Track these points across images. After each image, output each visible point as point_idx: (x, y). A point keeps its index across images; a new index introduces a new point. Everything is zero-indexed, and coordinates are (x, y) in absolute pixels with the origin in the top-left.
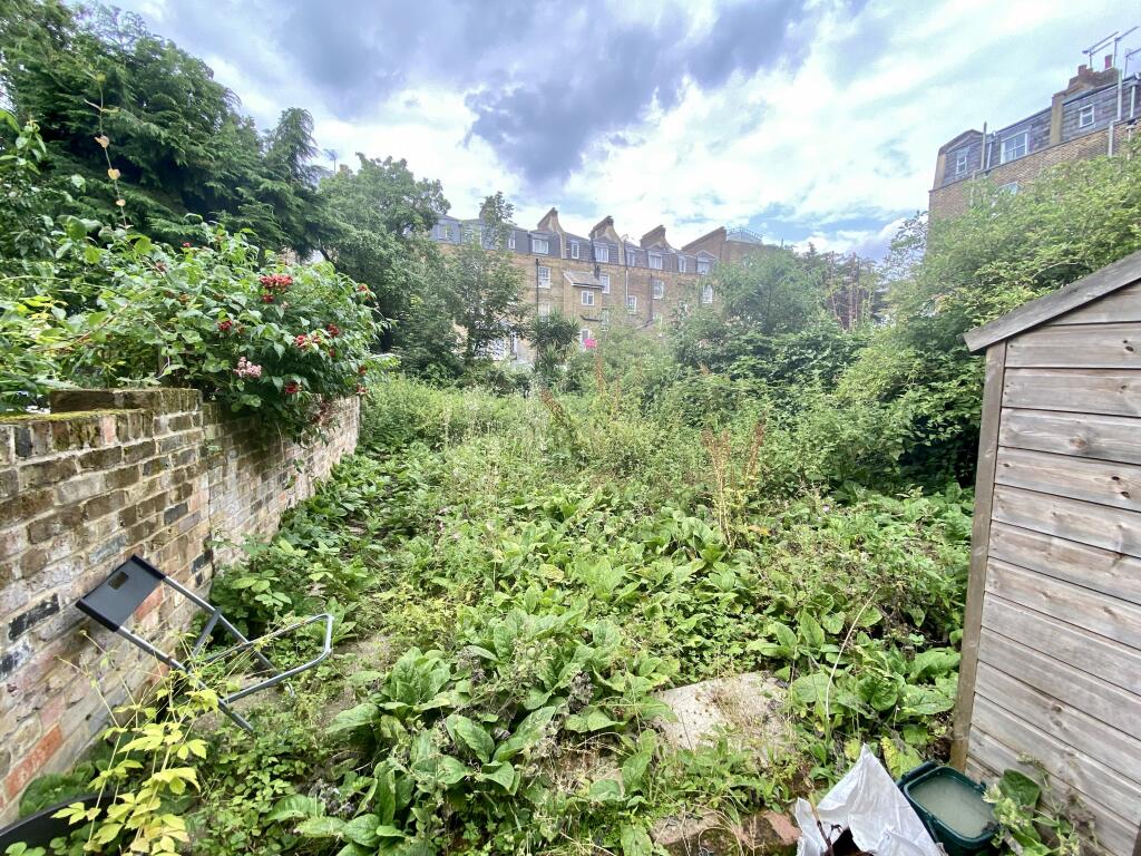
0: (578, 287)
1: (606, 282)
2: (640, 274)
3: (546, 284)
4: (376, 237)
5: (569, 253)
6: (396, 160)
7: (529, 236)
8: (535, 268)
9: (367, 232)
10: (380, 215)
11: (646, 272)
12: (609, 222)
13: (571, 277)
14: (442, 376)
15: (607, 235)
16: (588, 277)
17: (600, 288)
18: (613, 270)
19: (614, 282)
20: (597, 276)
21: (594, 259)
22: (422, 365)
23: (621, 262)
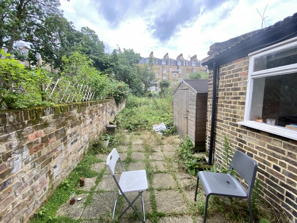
0: (172, 72)
1: (180, 70)
2: (189, 68)
3: (165, 72)
4: (127, 67)
5: (171, 64)
6: (131, 49)
7: (161, 60)
8: (162, 68)
9: (126, 66)
10: (128, 62)
11: (191, 67)
12: (181, 55)
13: (171, 70)
14: (139, 95)
15: (181, 58)
16: (175, 69)
17: (178, 72)
18: (182, 67)
19: (182, 70)
20: (178, 69)
21: (177, 65)
22: (136, 93)
23: (184, 65)
